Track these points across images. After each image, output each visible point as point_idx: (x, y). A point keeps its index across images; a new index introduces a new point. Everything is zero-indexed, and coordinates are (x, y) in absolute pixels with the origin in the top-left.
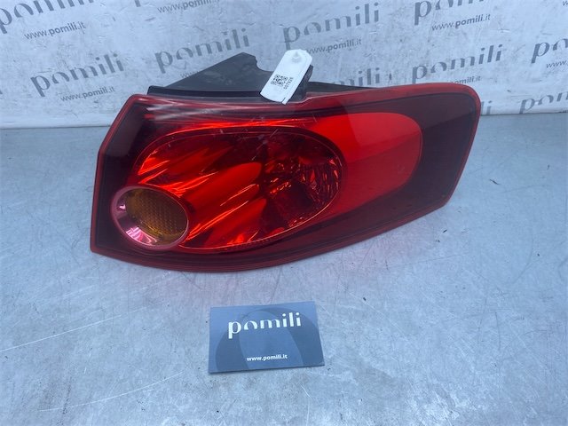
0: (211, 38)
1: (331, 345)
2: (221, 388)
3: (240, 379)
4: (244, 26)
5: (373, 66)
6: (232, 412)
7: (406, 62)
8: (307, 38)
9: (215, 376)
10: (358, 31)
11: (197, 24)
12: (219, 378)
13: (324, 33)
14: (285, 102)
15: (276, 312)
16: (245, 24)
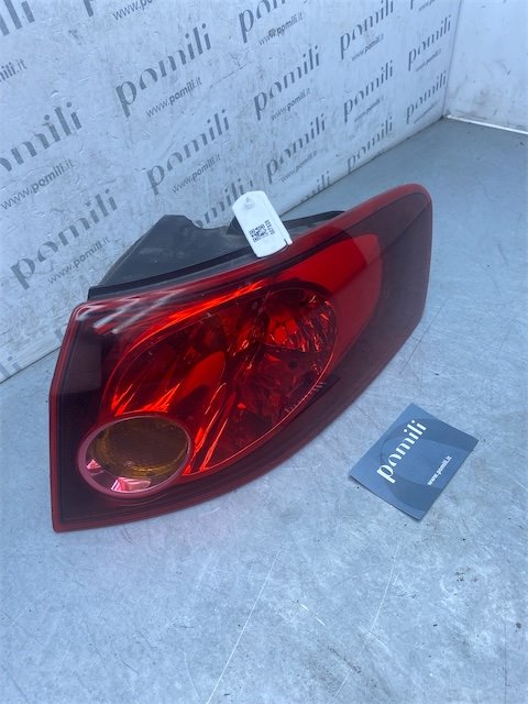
0: (73, 216)
2: (442, 522)
4: (106, 186)
5: (235, 179)
7: (260, 162)
8: (172, 173)
10: (215, 146)
11: (54, 206)
12: (430, 517)
13: (186, 161)
16: (108, 182)
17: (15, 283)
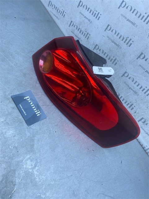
0: (110, 54)
1: (35, 126)
2: (8, 101)
3: (13, 105)
4: (119, 60)
5: (135, 104)
6: (3, 106)
7: (143, 113)
8: (128, 79)
9: (11, 98)
10: (140, 92)
11: (111, 48)
12: (11, 99)
13: (133, 83)
14: (94, 73)
15: (38, 107)
16: (120, 60)
17: (94, 46)
